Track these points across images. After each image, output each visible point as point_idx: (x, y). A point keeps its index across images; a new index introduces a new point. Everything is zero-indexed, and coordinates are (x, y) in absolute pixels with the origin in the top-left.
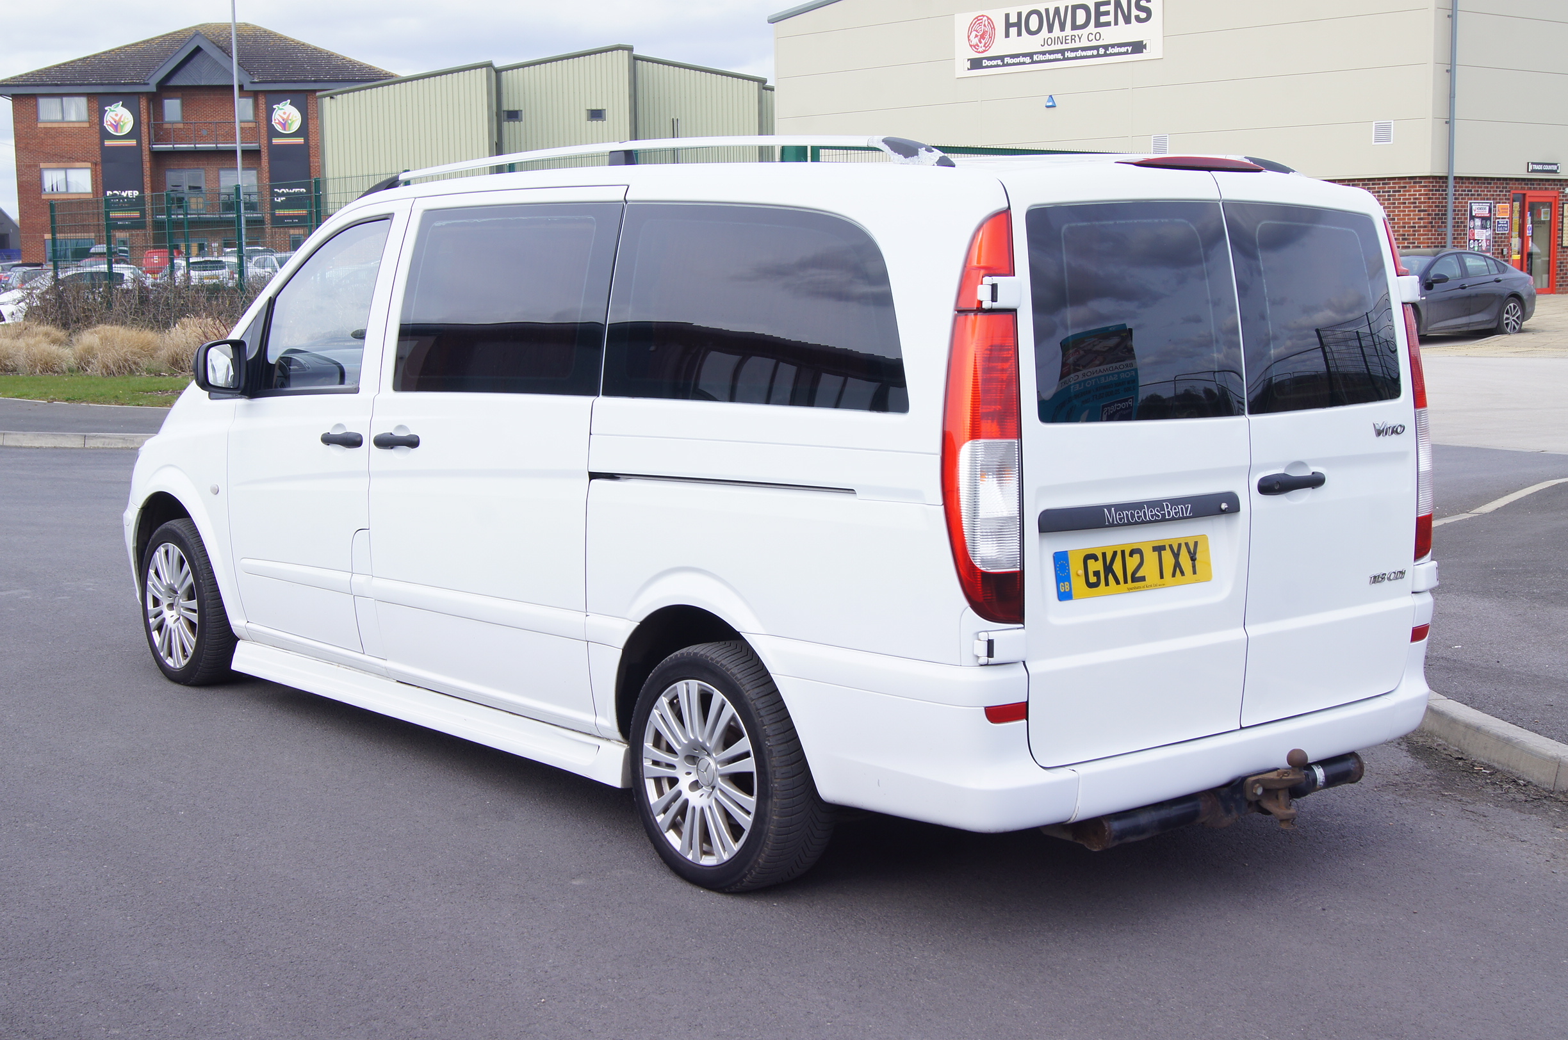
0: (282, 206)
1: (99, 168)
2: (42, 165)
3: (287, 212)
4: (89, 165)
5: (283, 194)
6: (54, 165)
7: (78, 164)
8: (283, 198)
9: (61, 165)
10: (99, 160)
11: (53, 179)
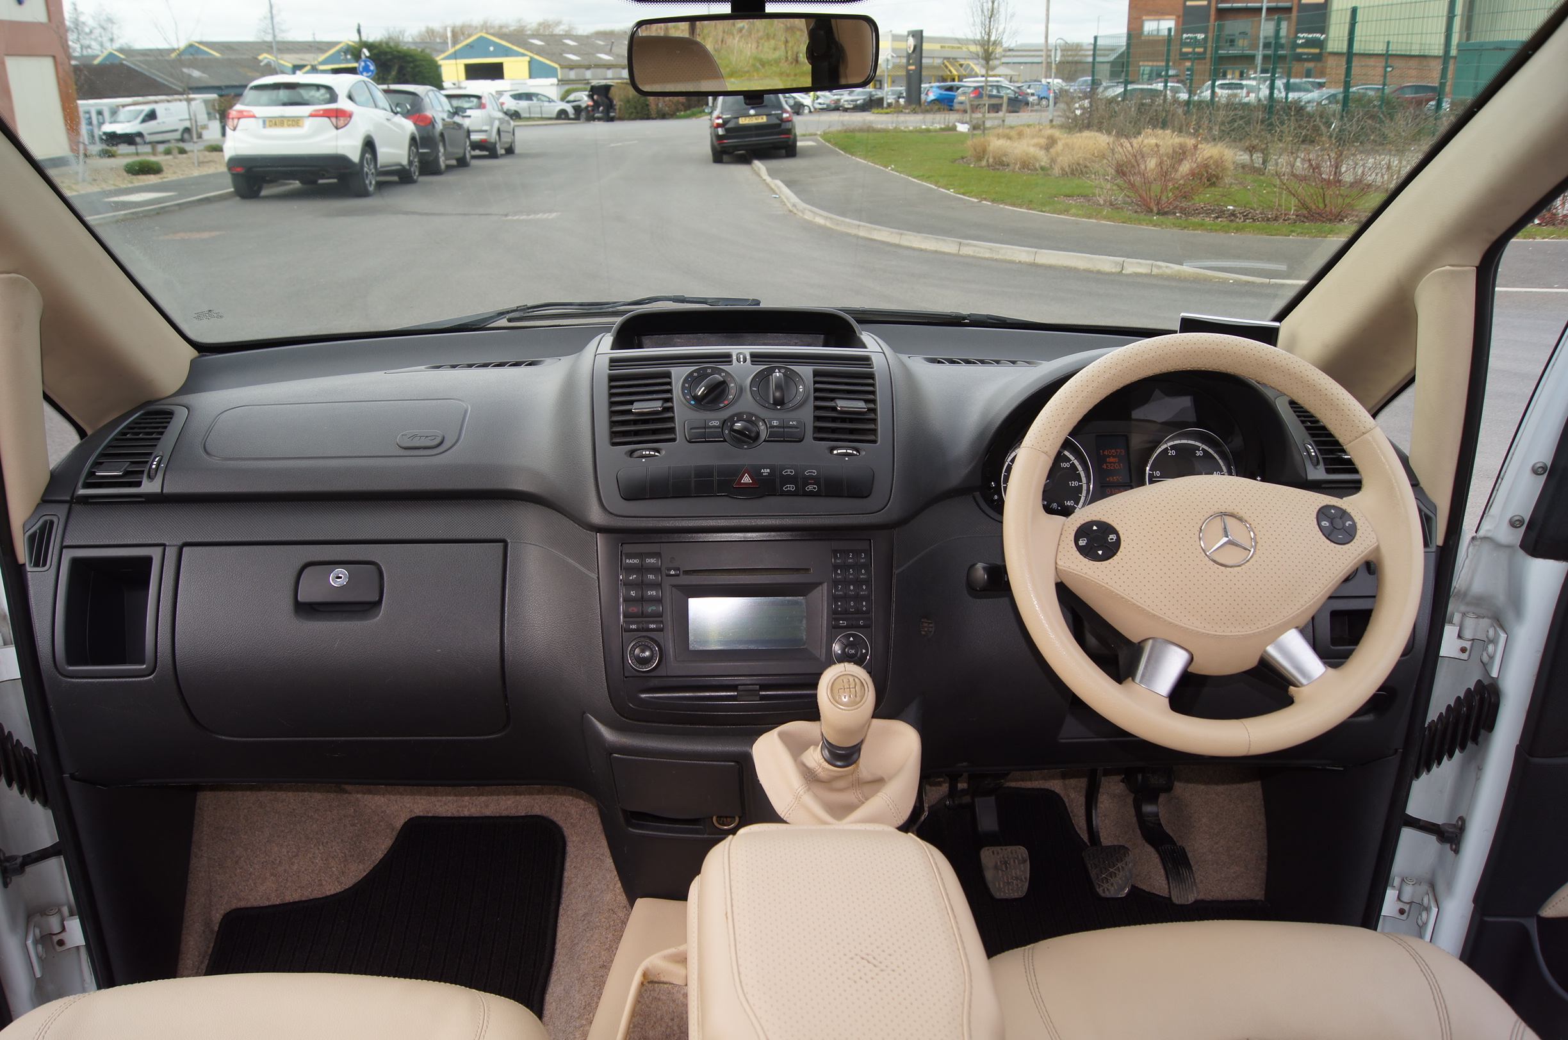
0: (1302, 46)
1: (1181, 19)
2: (1144, 18)
3: (1306, 50)
4: (1174, 17)
5: (1303, 38)
6: (1152, 17)
7: (1167, 17)
8: (1303, 41)
9: (1157, 17)
10: (1181, 14)
11: (1150, 26)
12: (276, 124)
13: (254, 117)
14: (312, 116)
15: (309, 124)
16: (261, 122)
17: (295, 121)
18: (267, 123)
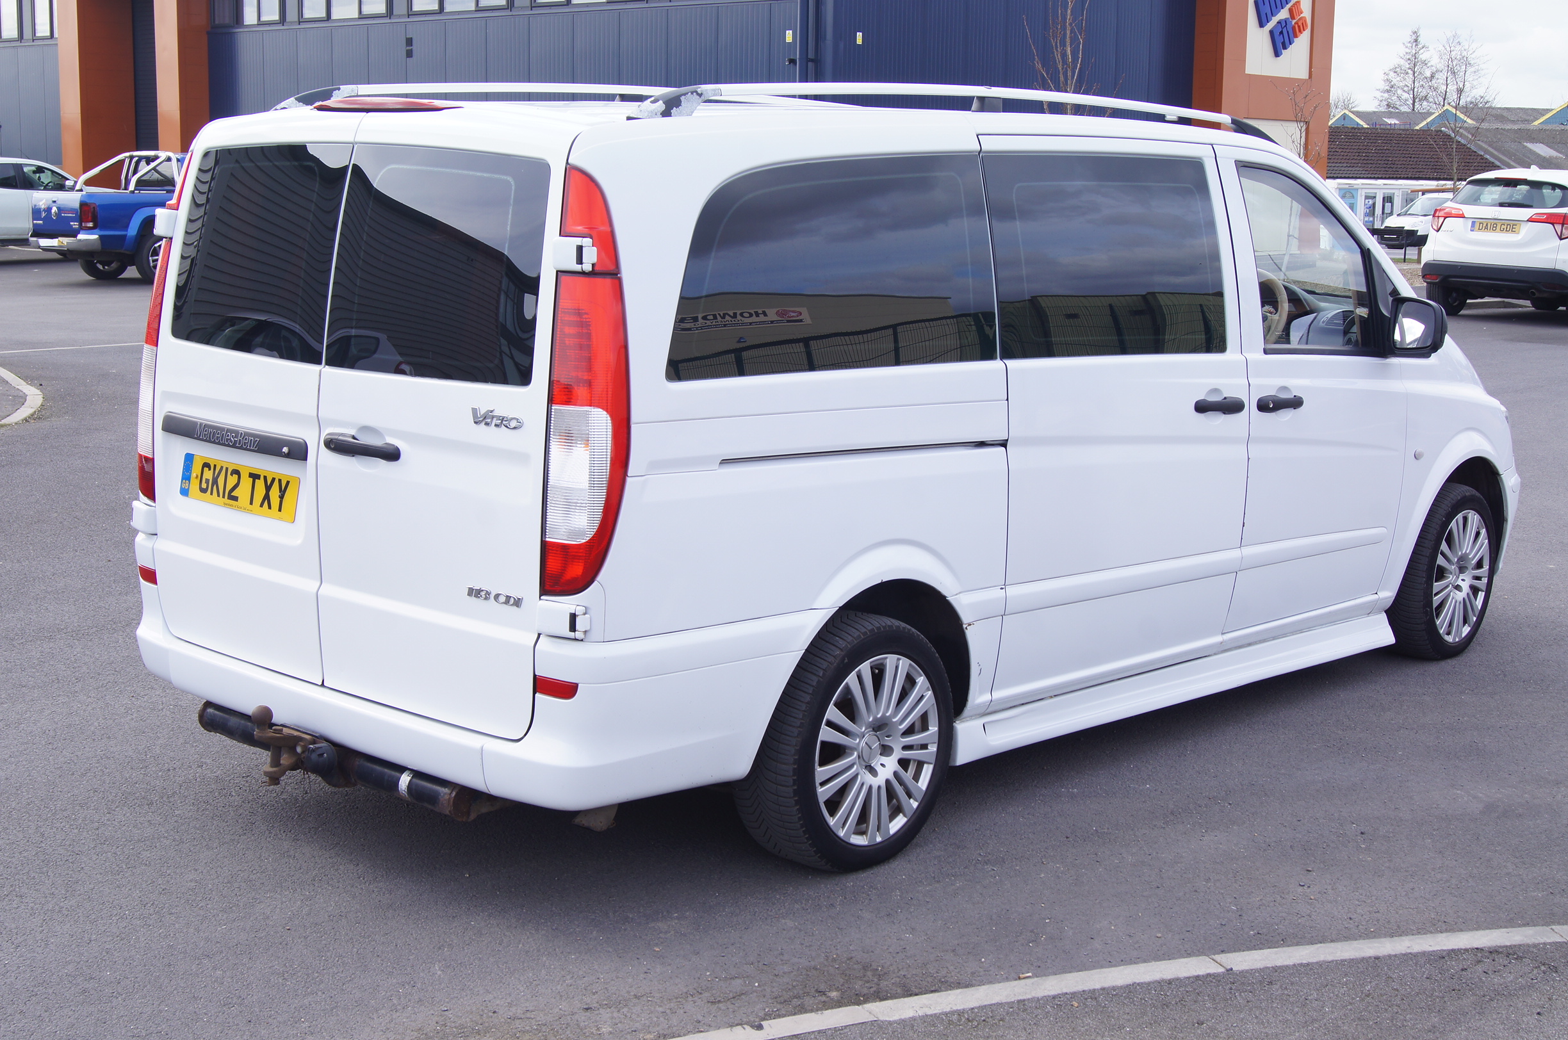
12: (1486, 228)
13: (1462, 216)
14: (1531, 220)
15: (1527, 230)
16: (1470, 223)
17: (1511, 226)
18: (1477, 225)
